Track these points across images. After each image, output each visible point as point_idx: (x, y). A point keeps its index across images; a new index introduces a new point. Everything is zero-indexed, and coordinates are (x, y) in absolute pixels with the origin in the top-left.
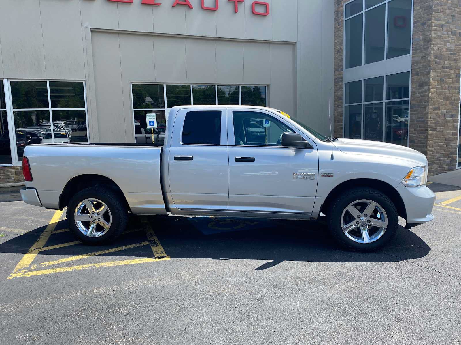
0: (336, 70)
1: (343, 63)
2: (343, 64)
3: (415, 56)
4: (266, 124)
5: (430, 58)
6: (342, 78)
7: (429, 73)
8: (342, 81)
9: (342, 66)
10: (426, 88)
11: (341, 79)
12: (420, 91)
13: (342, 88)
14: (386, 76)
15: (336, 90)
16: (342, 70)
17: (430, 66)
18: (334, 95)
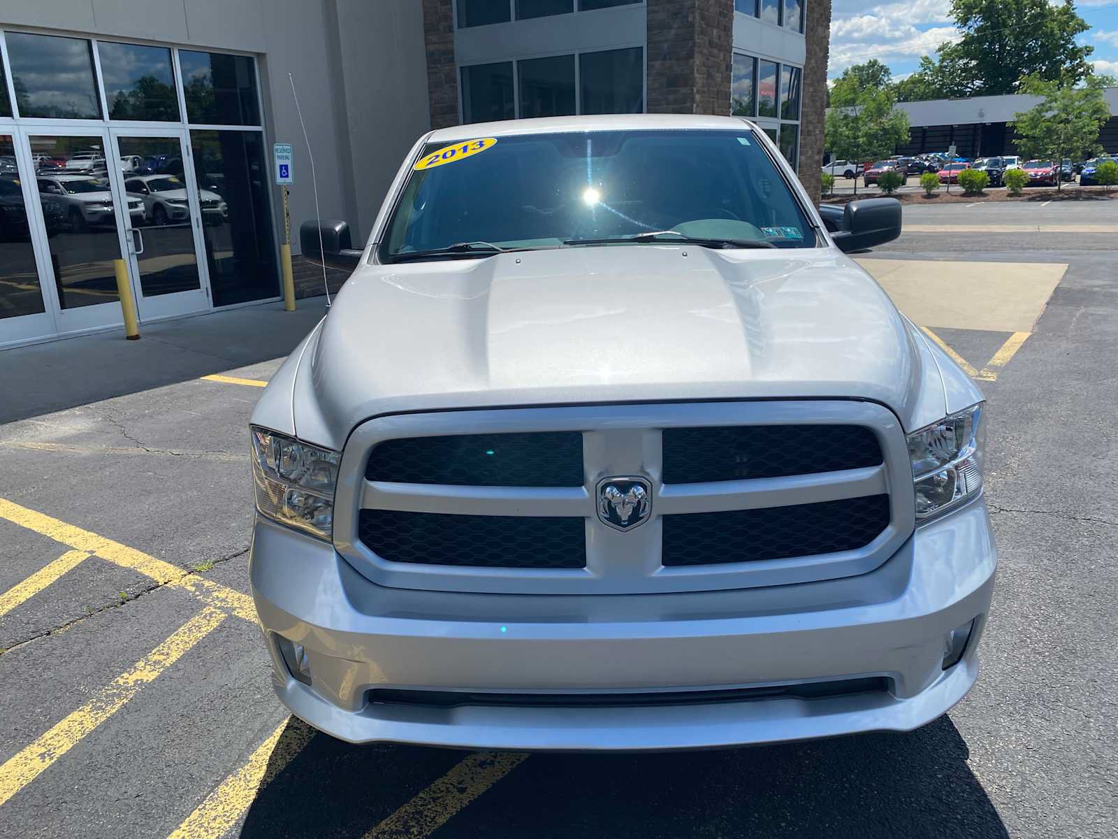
0: (429, 29)
1: (451, 9)
2: (452, 12)
3: (656, 8)
4: (281, 176)
5: (694, 18)
6: (451, 52)
7: (690, 56)
8: (452, 60)
9: (448, 18)
10: (684, 90)
11: (449, 55)
12: (671, 97)
13: (455, 81)
14: (580, 55)
15: (434, 87)
16: (450, 29)
17: (692, 38)
18: (431, 99)
